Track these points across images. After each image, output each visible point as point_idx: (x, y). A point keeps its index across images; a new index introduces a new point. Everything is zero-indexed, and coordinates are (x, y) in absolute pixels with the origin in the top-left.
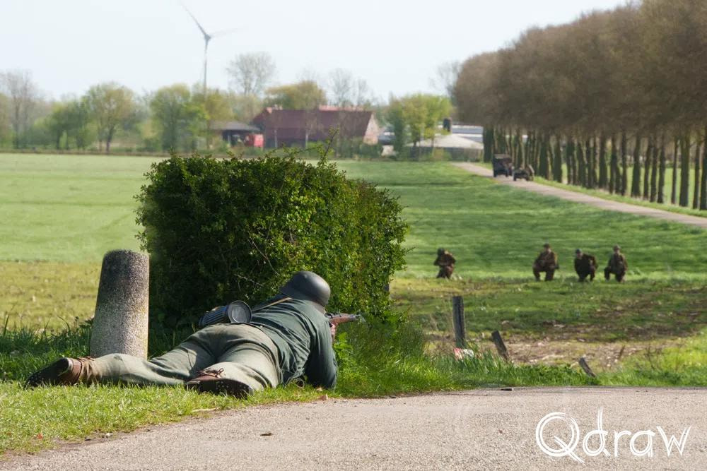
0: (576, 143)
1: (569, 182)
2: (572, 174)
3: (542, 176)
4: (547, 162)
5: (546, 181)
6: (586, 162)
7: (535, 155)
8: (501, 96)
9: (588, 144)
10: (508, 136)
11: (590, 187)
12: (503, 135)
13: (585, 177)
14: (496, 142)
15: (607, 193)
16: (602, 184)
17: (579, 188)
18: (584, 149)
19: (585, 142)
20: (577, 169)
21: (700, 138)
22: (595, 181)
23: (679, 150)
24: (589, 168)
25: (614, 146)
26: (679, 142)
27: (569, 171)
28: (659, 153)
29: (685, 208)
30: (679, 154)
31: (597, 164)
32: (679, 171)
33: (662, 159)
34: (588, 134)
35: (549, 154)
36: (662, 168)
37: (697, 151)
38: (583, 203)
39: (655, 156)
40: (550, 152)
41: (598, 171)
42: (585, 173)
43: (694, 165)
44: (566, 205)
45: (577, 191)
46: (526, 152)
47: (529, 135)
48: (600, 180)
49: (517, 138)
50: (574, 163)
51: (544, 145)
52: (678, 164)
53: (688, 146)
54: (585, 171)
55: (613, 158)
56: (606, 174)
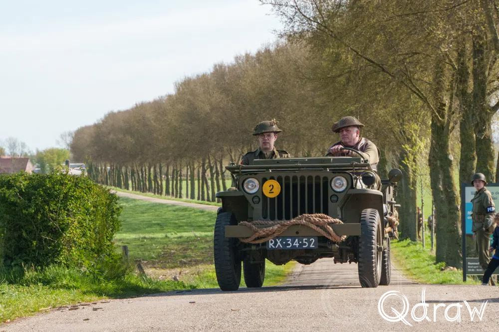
0: (135, 169)
1: (133, 190)
3: (119, 187)
4: (121, 179)
5: (121, 190)
6: (141, 180)
7: (114, 176)
8: (96, 147)
9: (142, 170)
10: (100, 168)
11: (143, 192)
12: (98, 168)
14: (94, 171)
15: (153, 194)
16: (150, 190)
17: (138, 192)
18: (140, 172)
19: (140, 169)
20: (137, 183)
21: (199, 165)
22: (146, 188)
23: (189, 171)
24: (143, 182)
25: (155, 170)
26: (189, 167)
27: (133, 184)
28: (179, 173)
29: (193, 200)
30: (189, 173)
31: (147, 180)
32: (189, 182)
33: (181, 176)
34: (141, 165)
35: (121, 175)
36: (181, 180)
37: (199, 171)
38: (142, 200)
39: (177, 175)
40: (122, 175)
41: (147, 183)
42: (141, 185)
43: (197, 178)
44: (133, 201)
45: (138, 194)
46: (110, 175)
47: (111, 167)
48: (149, 188)
49: (105, 169)
50: (135, 180)
51: (119, 171)
52: (189, 178)
53: (194, 169)
54: (140, 183)
55: (155, 177)
56: (152, 185)
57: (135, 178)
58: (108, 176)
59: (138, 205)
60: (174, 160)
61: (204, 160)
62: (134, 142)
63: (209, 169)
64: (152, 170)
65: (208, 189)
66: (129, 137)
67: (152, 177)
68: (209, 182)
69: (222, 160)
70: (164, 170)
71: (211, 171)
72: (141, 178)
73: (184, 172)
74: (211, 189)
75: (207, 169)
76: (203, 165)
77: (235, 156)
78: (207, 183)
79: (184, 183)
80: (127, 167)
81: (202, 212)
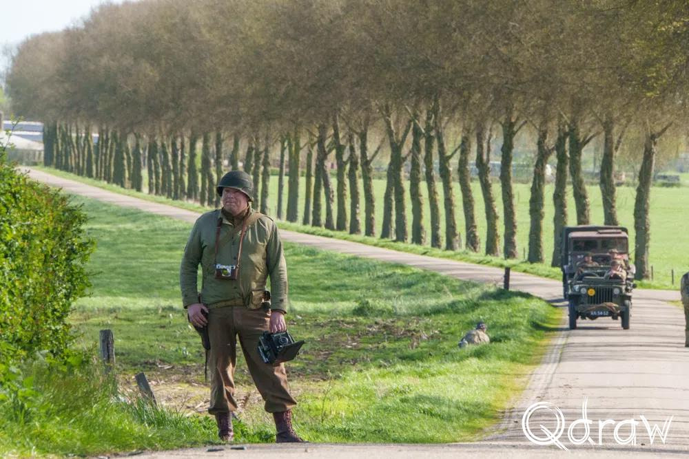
0: (159, 143)
1: (151, 191)
2: (154, 181)
3: (117, 184)
4: (123, 165)
5: (122, 190)
6: (172, 168)
7: (108, 157)
8: (66, 85)
9: (174, 144)
10: (74, 135)
11: (176, 198)
12: (69, 134)
13: (170, 185)
14: (60, 141)
15: (198, 204)
16: (191, 194)
17: (163, 198)
18: (169, 151)
19: (170, 142)
20: (161, 175)
21: (312, 140)
22: (183, 190)
23: (286, 153)
24: (176, 174)
25: (205, 148)
26: (286, 144)
27: (151, 178)
28: (262, 156)
29: (293, 225)
30: (286, 158)
31: (185, 169)
32: (286, 179)
33: (266, 164)
34: (173, 133)
35: (125, 156)
36: (266, 175)
37: (310, 155)
38: (170, 217)
39: (257, 161)
40: (128, 154)
41: (186, 179)
42: (170, 180)
43: (305, 171)
44: (150, 219)
45: (161, 203)
46: (97, 154)
47: (101, 133)
48: (189, 189)
49: (86, 138)
50: (156, 168)
51: (119, 145)
52: (285, 170)
53: (298, 149)
54: (170, 177)
55: (206, 162)
56: (196, 183)
57: (156, 163)
58: (94, 156)
59: (161, 229)
60: (252, 126)
61: (323, 129)
62: (157, 79)
63: (334, 152)
64: (199, 145)
65: (329, 200)
66: (148, 65)
67: (199, 164)
68: (333, 182)
69: (366, 130)
70: (227, 147)
71: (339, 156)
72: (170, 164)
73: (275, 154)
74: (336, 199)
75: (330, 151)
76: (321, 141)
77: (397, 122)
78: (327, 185)
79: (273, 182)
80: (138, 137)
81: (312, 252)
